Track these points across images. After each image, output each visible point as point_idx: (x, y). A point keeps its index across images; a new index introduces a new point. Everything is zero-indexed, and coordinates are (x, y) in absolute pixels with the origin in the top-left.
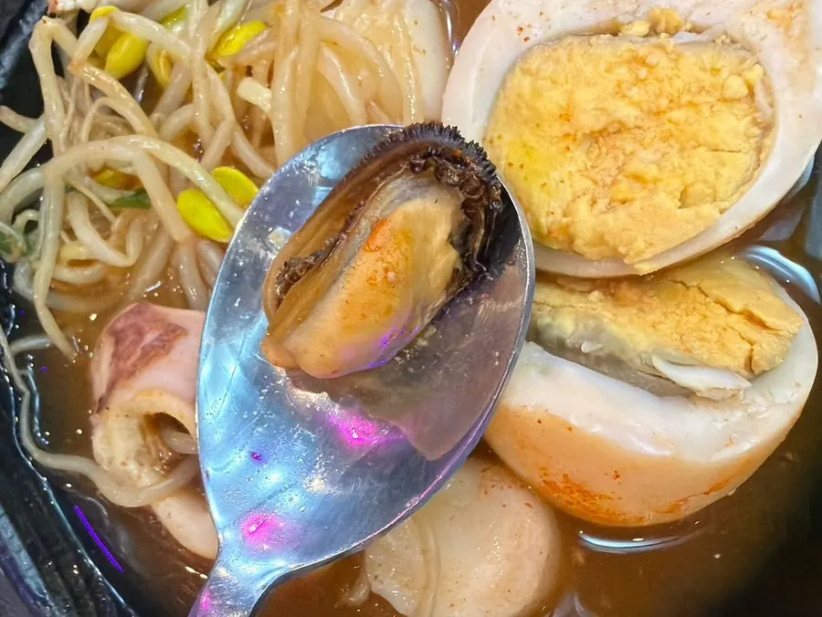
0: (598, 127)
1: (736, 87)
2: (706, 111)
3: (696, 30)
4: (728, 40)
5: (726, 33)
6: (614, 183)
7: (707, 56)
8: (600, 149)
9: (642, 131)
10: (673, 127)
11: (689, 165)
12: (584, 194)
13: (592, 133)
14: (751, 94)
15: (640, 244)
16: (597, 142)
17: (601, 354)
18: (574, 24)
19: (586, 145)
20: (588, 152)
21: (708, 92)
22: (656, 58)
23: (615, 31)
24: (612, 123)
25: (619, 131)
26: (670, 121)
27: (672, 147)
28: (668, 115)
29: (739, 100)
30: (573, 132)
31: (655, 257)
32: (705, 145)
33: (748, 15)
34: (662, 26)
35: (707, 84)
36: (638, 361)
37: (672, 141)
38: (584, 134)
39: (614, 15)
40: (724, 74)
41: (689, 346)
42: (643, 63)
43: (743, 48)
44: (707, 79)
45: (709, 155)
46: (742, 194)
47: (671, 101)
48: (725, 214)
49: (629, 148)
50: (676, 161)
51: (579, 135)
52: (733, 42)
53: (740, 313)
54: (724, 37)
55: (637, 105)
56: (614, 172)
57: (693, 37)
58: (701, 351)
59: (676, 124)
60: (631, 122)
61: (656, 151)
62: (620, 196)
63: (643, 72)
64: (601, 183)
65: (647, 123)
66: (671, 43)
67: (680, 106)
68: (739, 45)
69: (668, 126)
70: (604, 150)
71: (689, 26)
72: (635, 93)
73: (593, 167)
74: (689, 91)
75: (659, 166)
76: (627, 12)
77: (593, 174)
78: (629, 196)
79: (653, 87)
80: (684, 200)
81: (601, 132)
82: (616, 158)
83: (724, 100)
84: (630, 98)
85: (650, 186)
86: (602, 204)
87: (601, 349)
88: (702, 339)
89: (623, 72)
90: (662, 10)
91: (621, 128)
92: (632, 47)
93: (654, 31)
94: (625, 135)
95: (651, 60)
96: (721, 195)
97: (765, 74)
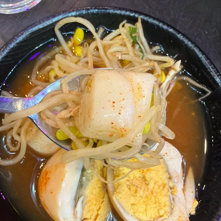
0: (147, 178)
1: (162, 212)
2: (155, 206)
3: (173, 199)
4: (172, 208)
5: (174, 207)
6: (134, 186)
7: (168, 203)
8: (141, 180)
9: (147, 190)
10: (150, 198)
11: (141, 204)
12: (129, 178)
13: (145, 177)
14: (161, 217)
15: (120, 195)
16: (142, 179)
17: (83, 182)
18: (170, 167)
19: (141, 176)
20: (140, 177)
21: (159, 206)
22: (166, 190)
23: (170, 178)
24: (148, 182)
25: (146, 184)
26: (151, 197)
27: (145, 199)
28: (152, 196)
29: (159, 214)
30: (144, 172)
31: (118, 200)
32: (147, 207)
33: (179, 211)
34: (173, 190)
35: (161, 204)
36: (82, 192)
37: (146, 199)
38: (144, 175)
39: (173, 177)
40: (164, 208)
41: (87, 203)
42: (164, 187)
43: (171, 212)
44: (162, 205)
45: (144, 209)
46: (137, 219)
47: (156, 196)
48: (131, 216)
49: (142, 187)
50: (142, 200)
51: (144, 174)
52: (172, 209)
53: (98, 213)
54: (173, 206)
55: (153, 188)
56: (136, 185)
57: (172, 199)
58: (86, 207)
59: (150, 199)
60: (149, 187)
61: (143, 195)
62: (131, 188)
63: (161, 188)
64: (133, 182)
65: (149, 191)
66: (169, 193)
67: (155, 199)
68: (172, 211)
69: (150, 197)
70: (141, 181)
71: (174, 197)
72: (156, 186)
73: (136, 179)
74: (159, 200)
75: (140, 196)
76: (174, 180)
77: (135, 179)
78: (131, 190)
79: (158, 191)
80: (133, 204)
81: (145, 179)
82: (139, 185)
83: (158, 210)
84: (155, 186)
85: (135, 195)
86: (128, 183)
87: (84, 182)
88: (90, 206)
89: (161, 182)
90: (176, 189)
91: (147, 185)
92: (167, 184)
93: (171, 188)
94: (146, 186)
95: (165, 189)
96: (135, 214)
97: (166, 219)
